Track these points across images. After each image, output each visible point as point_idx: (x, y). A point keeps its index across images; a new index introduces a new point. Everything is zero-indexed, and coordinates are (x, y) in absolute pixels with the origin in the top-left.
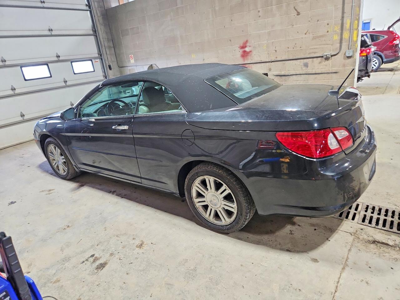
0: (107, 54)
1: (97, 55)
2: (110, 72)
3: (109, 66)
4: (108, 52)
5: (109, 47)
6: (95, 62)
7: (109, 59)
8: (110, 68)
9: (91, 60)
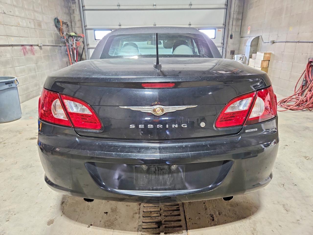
0: (232, 25)
1: (222, 26)
2: (230, 41)
3: (231, 35)
4: (234, 23)
5: (238, 19)
6: (218, 31)
7: (233, 30)
8: (231, 37)
9: (215, 29)
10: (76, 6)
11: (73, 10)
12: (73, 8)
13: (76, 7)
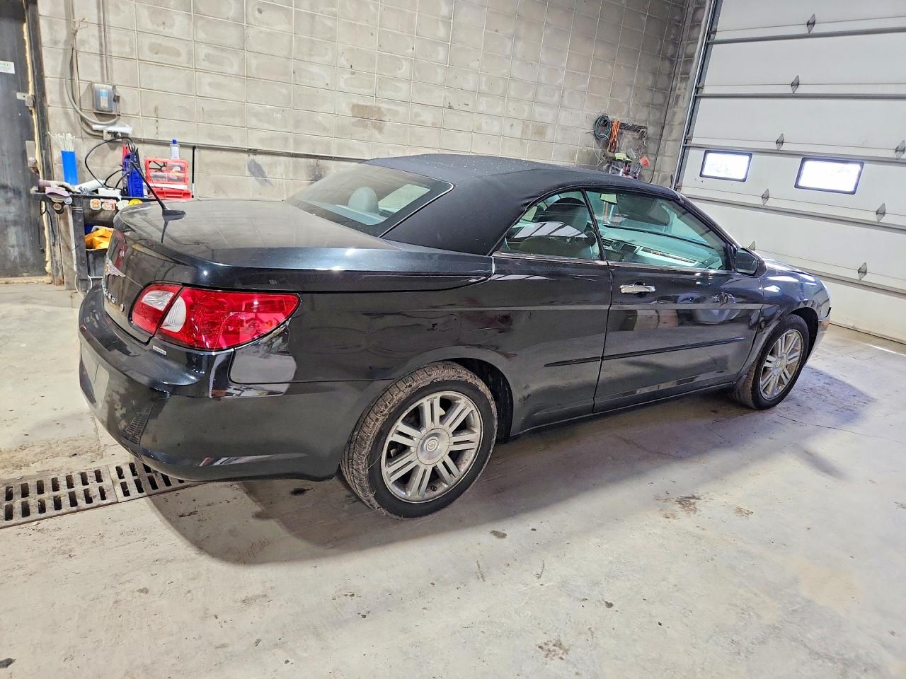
10: (687, 86)
11: (678, 97)
12: (678, 92)
13: (685, 89)
